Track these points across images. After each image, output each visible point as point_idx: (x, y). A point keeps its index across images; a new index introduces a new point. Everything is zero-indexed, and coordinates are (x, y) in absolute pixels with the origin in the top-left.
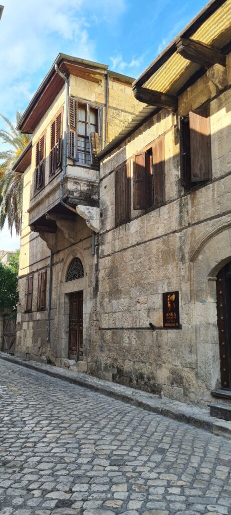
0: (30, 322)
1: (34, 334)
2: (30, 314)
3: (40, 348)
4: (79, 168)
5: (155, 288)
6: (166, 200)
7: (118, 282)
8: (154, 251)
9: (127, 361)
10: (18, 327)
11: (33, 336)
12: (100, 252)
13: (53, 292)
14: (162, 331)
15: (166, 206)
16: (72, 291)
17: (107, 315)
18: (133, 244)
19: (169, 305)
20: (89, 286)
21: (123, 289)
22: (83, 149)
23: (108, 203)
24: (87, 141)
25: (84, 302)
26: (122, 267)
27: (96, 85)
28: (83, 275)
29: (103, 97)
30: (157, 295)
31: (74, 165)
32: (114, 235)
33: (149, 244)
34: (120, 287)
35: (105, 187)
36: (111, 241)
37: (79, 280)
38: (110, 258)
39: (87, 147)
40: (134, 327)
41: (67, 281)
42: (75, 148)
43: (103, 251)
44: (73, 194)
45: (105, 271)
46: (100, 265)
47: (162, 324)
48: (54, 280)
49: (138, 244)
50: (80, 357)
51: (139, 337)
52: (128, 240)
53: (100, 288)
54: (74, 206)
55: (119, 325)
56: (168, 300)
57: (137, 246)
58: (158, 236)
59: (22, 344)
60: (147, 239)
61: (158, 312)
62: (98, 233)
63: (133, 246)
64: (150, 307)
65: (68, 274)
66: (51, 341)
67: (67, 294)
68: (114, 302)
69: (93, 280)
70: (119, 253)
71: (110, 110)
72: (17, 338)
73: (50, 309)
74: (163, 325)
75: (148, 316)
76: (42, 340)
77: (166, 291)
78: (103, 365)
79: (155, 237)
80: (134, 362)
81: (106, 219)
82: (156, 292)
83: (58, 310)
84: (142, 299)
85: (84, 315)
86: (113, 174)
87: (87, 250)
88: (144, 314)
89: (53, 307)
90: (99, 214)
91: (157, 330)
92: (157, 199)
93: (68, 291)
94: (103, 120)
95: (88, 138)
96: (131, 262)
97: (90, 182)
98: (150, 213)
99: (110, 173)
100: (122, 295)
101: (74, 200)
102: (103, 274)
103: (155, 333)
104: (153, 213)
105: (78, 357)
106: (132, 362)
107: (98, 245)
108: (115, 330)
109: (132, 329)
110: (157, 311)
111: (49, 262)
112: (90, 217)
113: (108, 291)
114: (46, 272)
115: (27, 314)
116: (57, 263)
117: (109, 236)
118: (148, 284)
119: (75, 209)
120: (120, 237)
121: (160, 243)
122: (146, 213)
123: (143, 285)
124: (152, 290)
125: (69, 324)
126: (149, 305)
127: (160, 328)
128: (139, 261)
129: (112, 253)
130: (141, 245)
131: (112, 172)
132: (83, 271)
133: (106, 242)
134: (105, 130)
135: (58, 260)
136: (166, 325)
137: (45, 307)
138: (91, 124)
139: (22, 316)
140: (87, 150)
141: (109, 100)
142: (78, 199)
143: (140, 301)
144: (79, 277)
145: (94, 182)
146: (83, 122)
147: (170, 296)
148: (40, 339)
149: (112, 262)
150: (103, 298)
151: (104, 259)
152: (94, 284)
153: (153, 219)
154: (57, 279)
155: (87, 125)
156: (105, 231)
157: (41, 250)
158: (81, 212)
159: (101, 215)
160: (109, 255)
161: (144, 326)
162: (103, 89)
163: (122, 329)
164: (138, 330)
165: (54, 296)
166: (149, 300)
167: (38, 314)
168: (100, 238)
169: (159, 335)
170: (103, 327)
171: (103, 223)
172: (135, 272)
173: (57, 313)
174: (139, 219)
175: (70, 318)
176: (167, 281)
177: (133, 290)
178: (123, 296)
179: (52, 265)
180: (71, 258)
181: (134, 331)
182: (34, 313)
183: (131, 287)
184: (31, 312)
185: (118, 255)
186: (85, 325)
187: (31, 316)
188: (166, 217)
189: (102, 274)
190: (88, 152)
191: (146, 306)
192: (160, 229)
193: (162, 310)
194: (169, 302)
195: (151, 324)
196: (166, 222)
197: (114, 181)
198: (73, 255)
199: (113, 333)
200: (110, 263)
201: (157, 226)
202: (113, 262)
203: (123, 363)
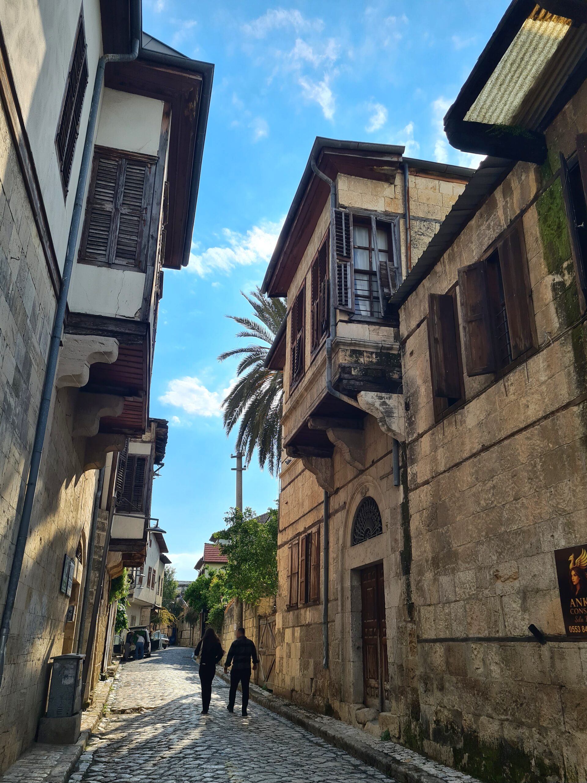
0: (297, 629)
1: (303, 652)
2: (296, 612)
3: (312, 679)
4: (360, 326)
5: (534, 541)
6: (540, 341)
7: (450, 536)
8: (523, 458)
9: (484, 719)
10: (278, 639)
11: (301, 656)
12: (409, 478)
13: (331, 568)
14: (563, 644)
15: (541, 354)
16: (364, 564)
17: (431, 608)
18: (474, 451)
19: (575, 579)
20: (393, 550)
21: (460, 550)
22: (366, 293)
23: (419, 382)
24: (374, 279)
25: (385, 584)
26: (454, 502)
27: (386, 185)
28: (381, 528)
29: (400, 202)
30: (542, 555)
31: (350, 321)
32: (435, 439)
33: (510, 445)
34: (455, 545)
35: (412, 353)
36: (428, 453)
37: (374, 540)
38: (430, 488)
39: (375, 289)
40: (493, 635)
41: (353, 544)
42: (349, 291)
43: (415, 475)
44: (350, 373)
45: (421, 516)
46: (411, 504)
47: (561, 628)
48: (331, 544)
49: (485, 449)
50: (387, 701)
51: (506, 661)
52: (463, 444)
53: (415, 553)
54: (354, 395)
55: (459, 631)
56: (571, 566)
57: (482, 454)
58: (530, 421)
59: (284, 672)
60: (503, 434)
61: (547, 597)
62: (404, 443)
63: (474, 455)
64: (526, 587)
65: (354, 532)
66: (332, 667)
67: (353, 570)
68: (444, 580)
69: (400, 536)
70: (447, 474)
71: (413, 222)
72: (277, 660)
73: (327, 601)
74: (564, 631)
75: (525, 609)
76: (316, 665)
77: (563, 544)
78: (433, 726)
79: (522, 426)
80: (502, 721)
81: (416, 412)
82: (538, 551)
83: (340, 603)
84: (505, 569)
85: (387, 612)
86: (424, 325)
87: (385, 479)
88: (514, 605)
89: (331, 597)
90: (403, 405)
91: (551, 644)
92: (516, 346)
93: (357, 564)
94: (402, 240)
95: (374, 274)
96: (474, 489)
97: (382, 348)
98: (506, 378)
99: (418, 326)
100: (460, 562)
101: (352, 382)
102: (417, 523)
103: (545, 649)
104: (513, 377)
105: (382, 703)
106: (497, 723)
107: (405, 467)
108: (451, 643)
109: (488, 640)
110: (545, 595)
111: (322, 512)
112: (386, 412)
113: (430, 556)
114: (319, 532)
115: (291, 613)
116: (336, 511)
117: (425, 444)
118: (518, 532)
119: (356, 400)
120: (446, 441)
121: (536, 437)
122: (496, 381)
123: (506, 537)
124: (527, 546)
125: (363, 631)
126: (524, 582)
127: (558, 638)
128: (490, 484)
129: (433, 477)
130: (492, 449)
131: (422, 322)
132: (380, 521)
133: (420, 457)
134: (406, 256)
135: (337, 507)
136: (574, 629)
137: (319, 598)
138: (380, 251)
139: (283, 616)
140: (375, 294)
141: (411, 207)
142: (360, 381)
143: (500, 574)
144: (374, 535)
145: (391, 348)
146: (365, 249)
147: (575, 558)
148: (312, 661)
149: (433, 496)
150: (421, 573)
151: (418, 491)
152: (401, 546)
153: (512, 389)
154: (337, 543)
155: (373, 252)
156: (415, 435)
157: (309, 493)
158: (368, 403)
159: (407, 407)
160: (427, 482)
161: (516, 633)
162: (399, 189)
163: (466, 640)
164: (502, 644)
165: (333, 576)
166: (523, 571)
167: (308, 613)
168: (408, 452)
169: (556, 657)
170: (425, 636)
171: (411, 422)
172: (484, 509)
173: (340, 608)
174: (483, 396)
175: (364, 618)
176: (562, 520)
177: (483, 549)
178: (462, 565)
179: (328, 516)
180: (358, 499)
181: (495, 646)
182: (302, 611)
183: (479, 543)
184: (298, 609)
185: (444, 479)
186: (391, 631)
187: (298, 617)
188: (543, 378)
189: (415, 523)
190: (375, 298)
191: (517, 584)
192: (532, 407)
193: (557, 592)
194: (573, 573)
195: (532, 628)
196: (544, 388)
197: (426, 338)
198: (362, 493)
199: (449, 650)
200: (430, 498)
201: (523, 401)
202: (436, 495)
203: (476, 722)
